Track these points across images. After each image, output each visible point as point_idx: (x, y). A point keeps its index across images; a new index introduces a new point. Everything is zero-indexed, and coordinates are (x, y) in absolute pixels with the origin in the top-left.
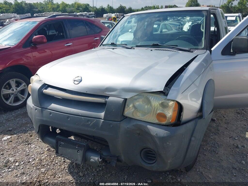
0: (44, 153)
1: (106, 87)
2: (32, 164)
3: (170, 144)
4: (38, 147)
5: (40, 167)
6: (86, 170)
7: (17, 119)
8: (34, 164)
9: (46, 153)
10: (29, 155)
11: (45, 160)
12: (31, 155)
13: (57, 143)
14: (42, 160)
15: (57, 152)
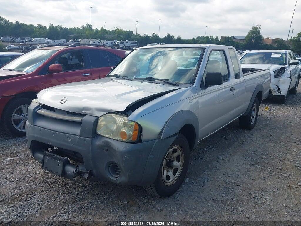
0: (39, 173)
1: (83, 107)
2: (26, 181)
3: (128, 158)
4: (35, 169)
5: (32, 184)
6: (73, 190)
7: (23, 144)
8: (28, 181)
9: (41, 174)
10: (25, 174)
11: (38, 179)
12: (27, 174)
13: (44, 157)
14: (35, 179)
15: (43, 166)
